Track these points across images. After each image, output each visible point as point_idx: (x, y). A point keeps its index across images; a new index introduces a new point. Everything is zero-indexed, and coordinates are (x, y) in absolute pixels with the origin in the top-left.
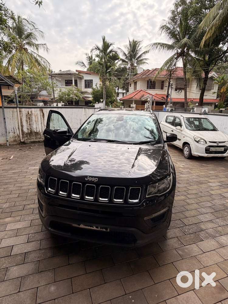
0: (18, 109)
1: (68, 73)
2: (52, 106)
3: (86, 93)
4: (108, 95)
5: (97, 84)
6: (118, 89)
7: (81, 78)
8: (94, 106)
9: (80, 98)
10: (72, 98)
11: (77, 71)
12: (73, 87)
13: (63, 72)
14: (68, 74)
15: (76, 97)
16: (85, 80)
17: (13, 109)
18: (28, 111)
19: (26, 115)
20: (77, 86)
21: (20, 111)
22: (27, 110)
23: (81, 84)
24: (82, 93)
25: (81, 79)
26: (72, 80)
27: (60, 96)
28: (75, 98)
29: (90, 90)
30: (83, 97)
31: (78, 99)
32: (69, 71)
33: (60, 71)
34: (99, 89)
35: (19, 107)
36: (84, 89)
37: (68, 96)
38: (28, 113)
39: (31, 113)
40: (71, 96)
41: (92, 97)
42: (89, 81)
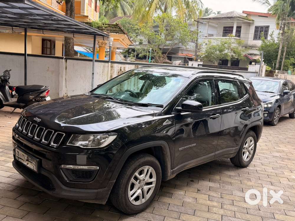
0: (110, 63)
1: (229, 16)
2: (186, 66)
3: (252, 47)
4: (291, 52)
5: (273, 32)
7: (250, 23)
8: (247, 69)
9: (239, 55)
10: (226, 55)
11: (244, 12)
12: (232, 39)
13: (223, 14)
14: (228, 18)
15: (234, 54)
16: (256, 26)
17: (104, 63)
18: (121, 67)
19: (118, 72)
20: (239, 36)
21: (112, 67)
22: (120, 65)
23: (247, 33)
24: (247, 47)
25: (250, 25)
26: (232, 27)
27: (206, 51)
28: (232, 56)
29: (259, 43)
30: (245, 56)
31: (236, 57)
32: (232, 12)
33: (219, 13)
34: (276, 41)
35: (111, 62)
36: (251, 41)
37: (220, 52)
38: (121, 70)
39: (124, 69)
40: (226, 51)
41: (259, 54)
42: (262, 27)
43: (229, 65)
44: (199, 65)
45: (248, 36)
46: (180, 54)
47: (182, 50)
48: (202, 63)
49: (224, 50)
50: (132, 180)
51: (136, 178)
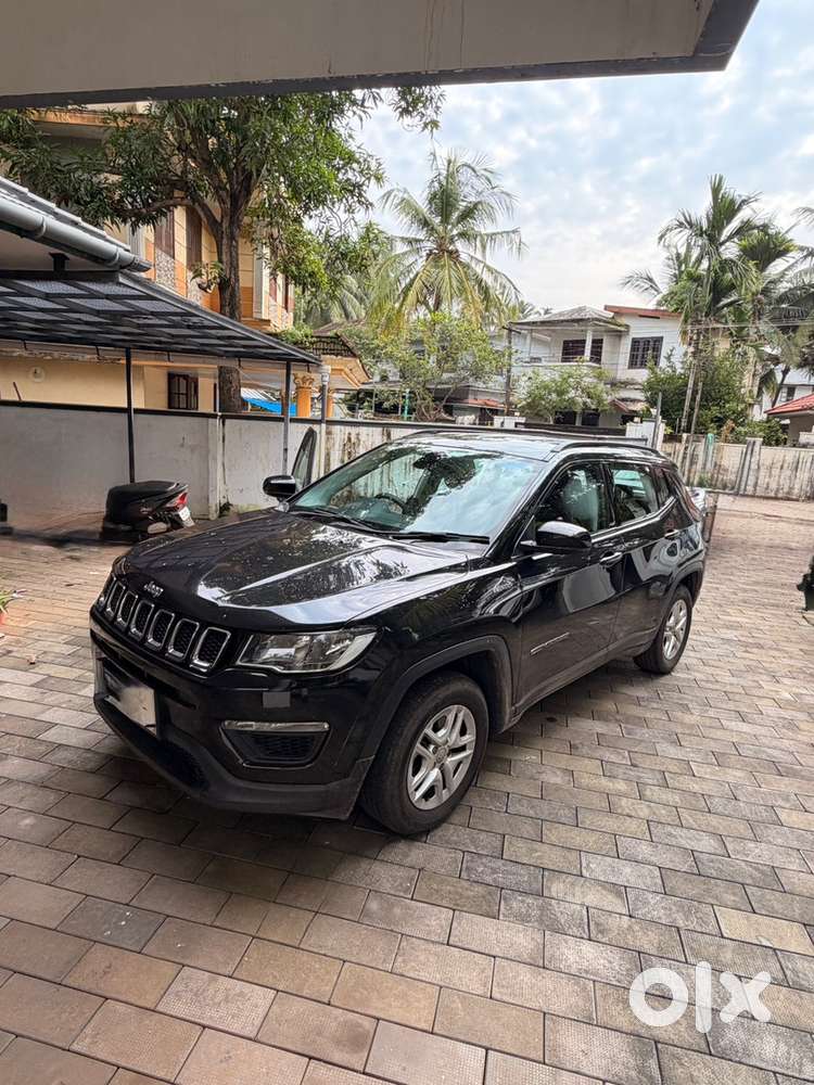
0: (324, 425)
1: (575, 316)
2: (489, 427)
3: (625, 384)
4: (713, 394)
5: (671, 350)
6: (785, 372)
7: (620, 331)
8: (623, 432)
9: (600, 402)
10: (572, 401)
11: (606, 308)
12: (583, 367)
13: (561, 314)
14: (574, 321)
15: (588, 400)
16: (633, 339)
18: (350, 434)
19: (342, 444)
20: (598, 361)
21: (329, 433)
22: (348, 429)
23: (615, 351)
24: (615, 384)
25: (620, 337)
26: (584, 341)
27: (530, 394)
28: (585, 403)
29: (642, 375)
30: (613, 403)
31: (593, 407)
32: (581, 310)
33: (547, 312)
34: (679, 371)
35: (327, 421)
36: (624, 373)
37: (558, 395)
38: (349, 439)
39: (358, 438)
40: (572, 394)
41: (643, 399)
42: (647, 341)
43: (578, 423)
44: (516, 424)
45: (617, 359)
46: (471, 401)
47: (476, 392)
48: (523, 420)
49: (568, 392)
50: (419, 748)
51: (427, 742)
